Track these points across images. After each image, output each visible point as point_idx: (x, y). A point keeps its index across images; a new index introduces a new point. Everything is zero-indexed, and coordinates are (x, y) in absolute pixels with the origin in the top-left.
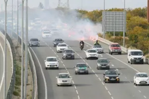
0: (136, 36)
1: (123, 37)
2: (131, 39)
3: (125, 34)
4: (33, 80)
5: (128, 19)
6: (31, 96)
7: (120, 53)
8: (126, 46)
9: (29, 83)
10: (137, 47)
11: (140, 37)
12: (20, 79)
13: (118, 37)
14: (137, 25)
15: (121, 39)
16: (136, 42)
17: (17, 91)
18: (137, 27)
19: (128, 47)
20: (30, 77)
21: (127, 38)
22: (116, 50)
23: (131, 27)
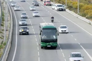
4: (11, 19)
6: (9, 26)
7: (50, 5)
8: (55, 2)
9: (9, 20)
12: (4, 18)
17: (3, 24)
20: (9, 18)
22: (49, 4)
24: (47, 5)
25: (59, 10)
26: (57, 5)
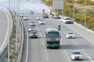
0: (68, 11)
1: (62, 12)
2: (66, 13)
3: (63, 10)
4: (22, 31)
5: (64, 4)
6: (21, 38)
7: (59, 18)
9: (20, 32)
10: (68, 16)
11: (70, 12)
12: (16, 30)
13: (60, 12)
14: (68, 6)
15: (61, 13)
16: (68, 14)
17: (14, 36)
18: (68, 7)
19: (64, 16)
20: (20, 30)
21: (64, 12)
23: (65, 7)
24: (56, 18)
25: (68, 23)
26: (65, 18)
